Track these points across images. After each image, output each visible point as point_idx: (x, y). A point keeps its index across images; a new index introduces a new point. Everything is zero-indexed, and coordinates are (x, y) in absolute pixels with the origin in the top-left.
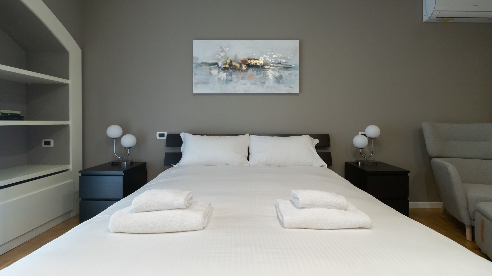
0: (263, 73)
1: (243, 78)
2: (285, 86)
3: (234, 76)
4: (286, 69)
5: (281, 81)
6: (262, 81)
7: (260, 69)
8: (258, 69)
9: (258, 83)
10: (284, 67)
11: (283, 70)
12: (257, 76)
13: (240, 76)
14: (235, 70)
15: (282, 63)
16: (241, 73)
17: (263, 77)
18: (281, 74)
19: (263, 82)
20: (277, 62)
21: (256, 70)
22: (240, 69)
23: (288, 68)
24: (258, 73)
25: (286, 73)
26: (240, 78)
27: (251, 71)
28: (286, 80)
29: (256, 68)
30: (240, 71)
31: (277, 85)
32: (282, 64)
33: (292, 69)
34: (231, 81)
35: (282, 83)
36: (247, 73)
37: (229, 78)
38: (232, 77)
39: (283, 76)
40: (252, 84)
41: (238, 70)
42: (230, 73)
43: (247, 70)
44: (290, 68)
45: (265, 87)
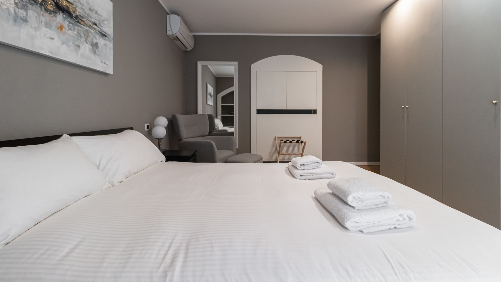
0: (78, 30)
1: (48, 25)
2: (101, 61)
3: (30, 12)
4: (101, 35)
5: (97, 51)
6: (76, 43)
7: (72, 21)
8: (70, 19)
9: (71, 43)
10: (100, 32)
11: (98, 36)
12: (70, 32)
13: (43, 19)
14: (33, 2)
15: (97, 24)
16: (44, 14)
17: (77, 36)
18: (98, 41)
19: (77, 45)
20: (93, 21)
21: (69, 20)
22: (43, 4)
23: (104, 35)
24: (71, 27)
25: (101, 41)
26: (43, 23)
27: (60, 17)
28: (102, 51)
29: (69, 16)
30: (43, 8)
31: (92, 56)
32: (98, 27)
33: (107, 38)
34: (25, 20)
35: (98, 55)
36: (55, 19)
37: (22, 13)
38: (27, 15)
39: (99, 45)
40: (63, 43)
41: (39, 5)
42: (25, 3)
43: (55, 12)
44: (106, 36)
45: (79, 54)
